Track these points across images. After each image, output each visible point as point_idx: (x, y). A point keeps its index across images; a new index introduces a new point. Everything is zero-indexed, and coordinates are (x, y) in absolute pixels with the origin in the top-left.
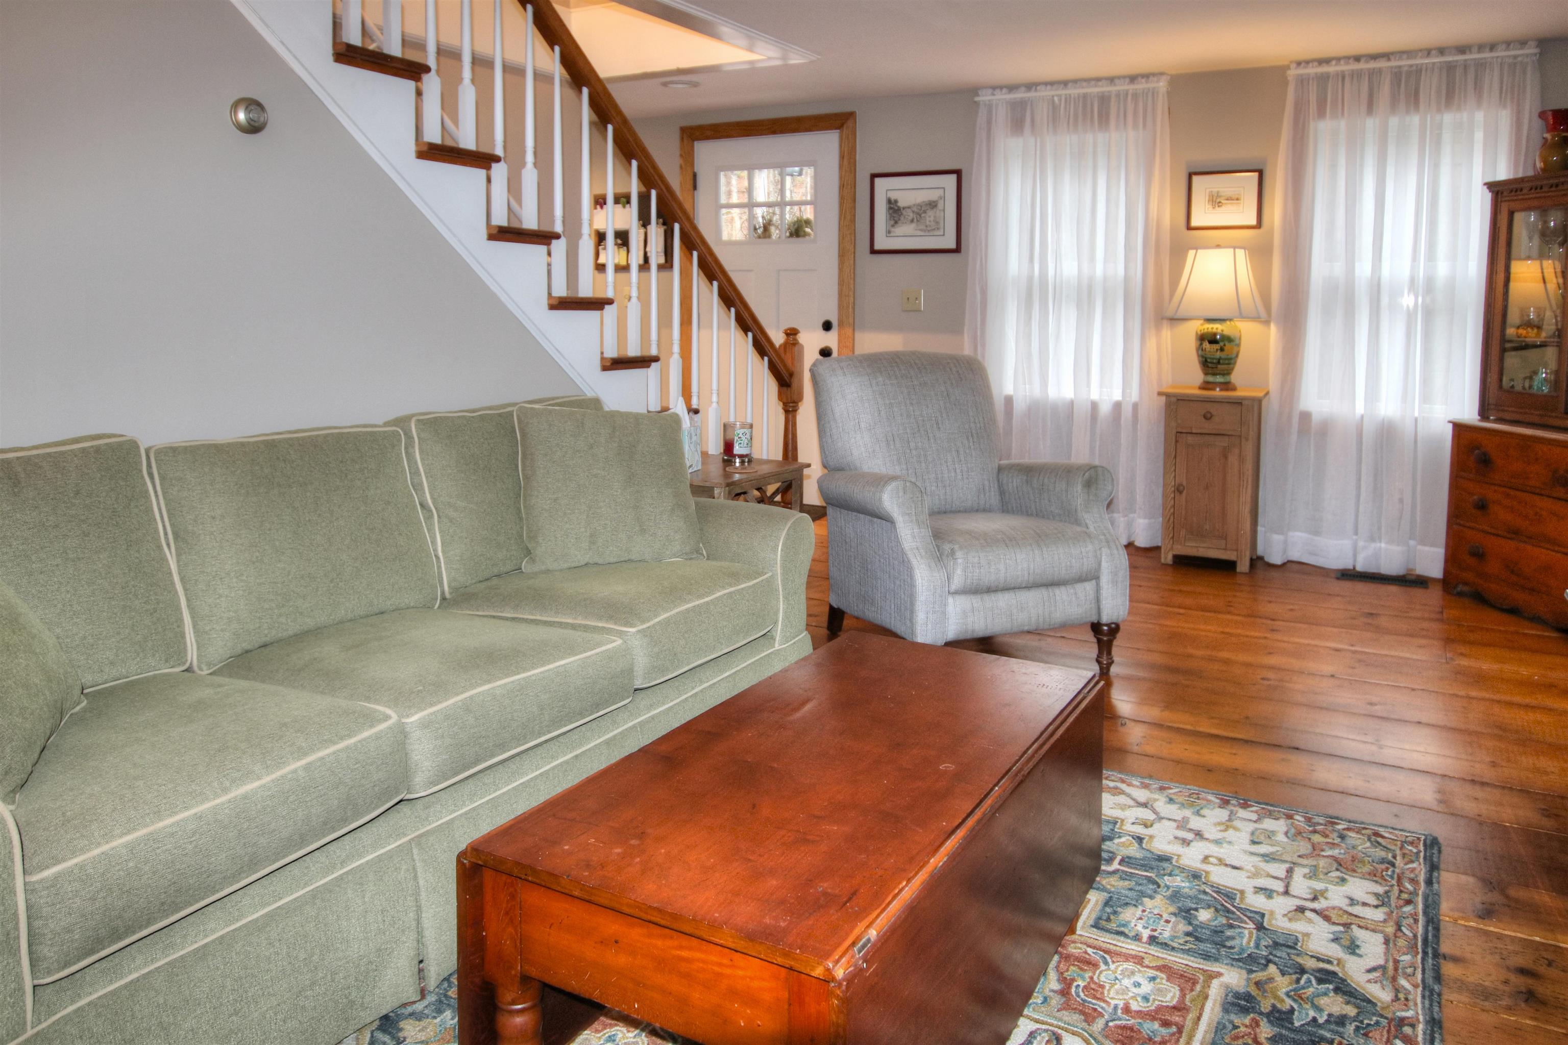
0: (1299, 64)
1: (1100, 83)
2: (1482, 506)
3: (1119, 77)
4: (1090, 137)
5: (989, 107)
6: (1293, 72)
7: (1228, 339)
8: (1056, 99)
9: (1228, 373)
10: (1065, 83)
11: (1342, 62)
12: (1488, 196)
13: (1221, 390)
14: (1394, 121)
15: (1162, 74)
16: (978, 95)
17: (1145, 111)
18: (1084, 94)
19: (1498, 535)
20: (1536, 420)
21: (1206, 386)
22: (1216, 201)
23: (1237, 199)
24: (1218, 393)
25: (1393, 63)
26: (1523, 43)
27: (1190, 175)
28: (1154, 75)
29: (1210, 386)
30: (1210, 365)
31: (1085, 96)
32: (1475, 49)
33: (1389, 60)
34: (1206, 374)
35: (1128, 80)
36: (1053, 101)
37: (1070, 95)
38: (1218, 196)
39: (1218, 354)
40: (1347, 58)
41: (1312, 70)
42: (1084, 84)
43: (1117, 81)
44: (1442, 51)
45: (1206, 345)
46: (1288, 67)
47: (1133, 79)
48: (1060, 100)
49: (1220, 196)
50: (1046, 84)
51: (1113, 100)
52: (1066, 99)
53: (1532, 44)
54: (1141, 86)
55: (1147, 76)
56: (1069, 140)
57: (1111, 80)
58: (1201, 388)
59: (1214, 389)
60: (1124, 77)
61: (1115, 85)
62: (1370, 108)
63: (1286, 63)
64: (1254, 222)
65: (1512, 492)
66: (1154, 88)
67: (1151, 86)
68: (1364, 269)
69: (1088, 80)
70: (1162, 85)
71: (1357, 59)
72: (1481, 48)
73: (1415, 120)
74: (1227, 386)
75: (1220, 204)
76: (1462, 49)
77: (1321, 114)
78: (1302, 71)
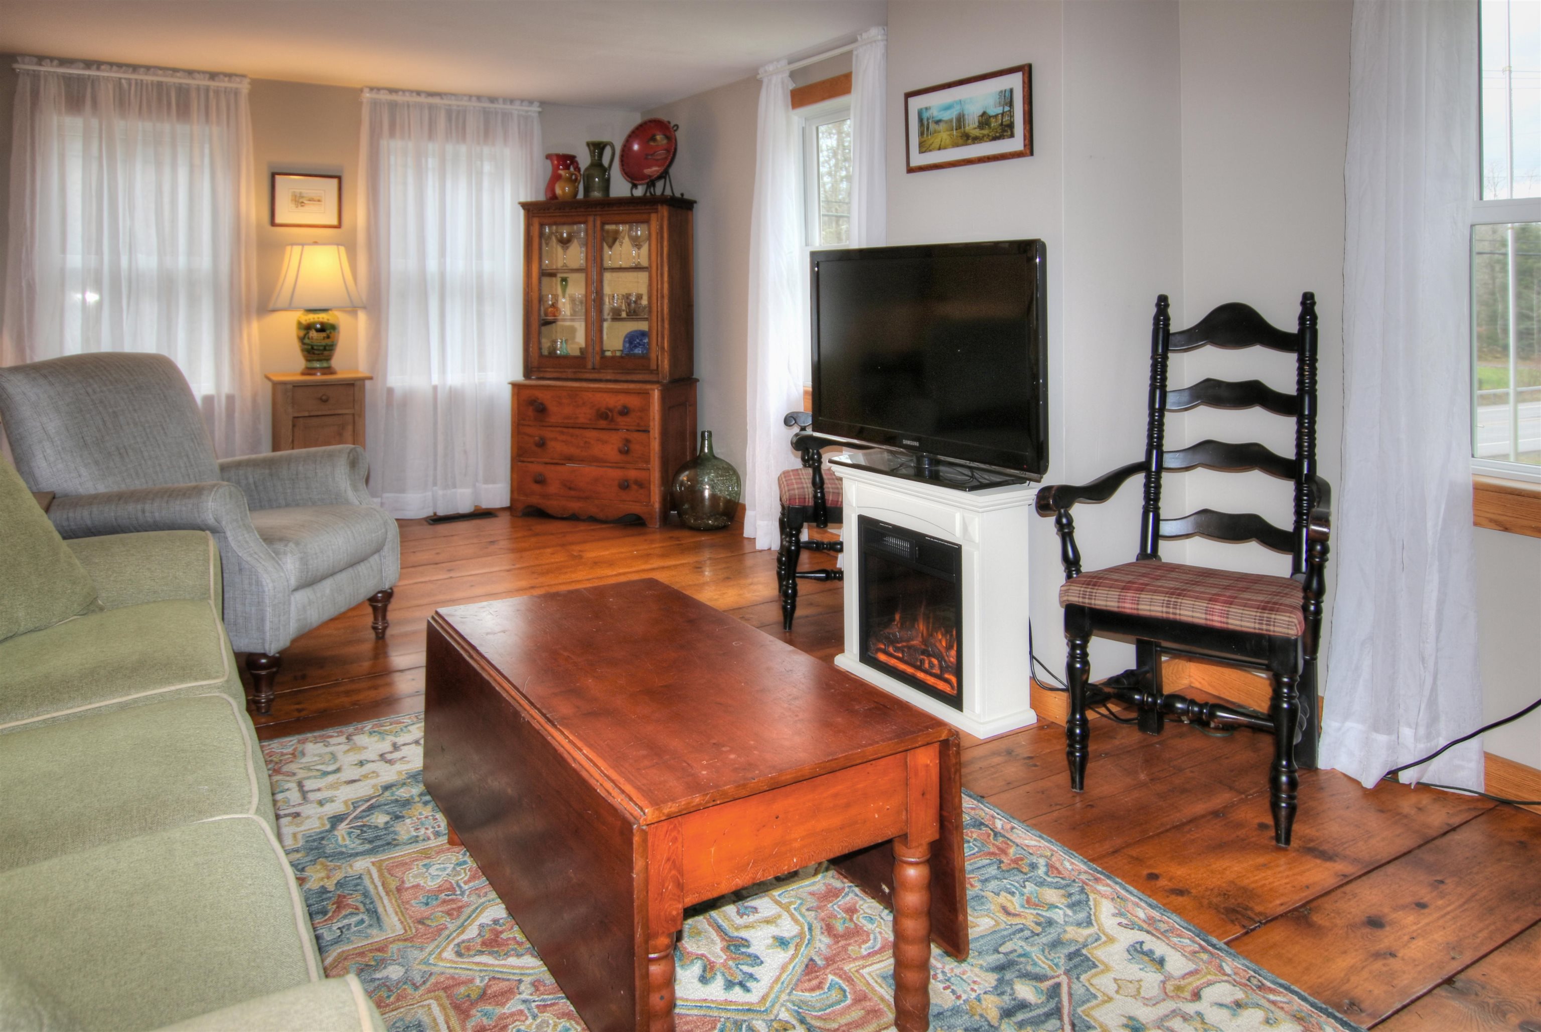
0: (372, 89)
1: (178, 74)
2: (542, 444)
3: (199, 72)
4: (167, 127)
5: (36, 76)
6: (367, 95)
7: (333, 327)
8: (123, 81)
9: (328, 359)
10: (135, 68)
11: (407, 94)
12: (522, 212)
13: (323, 374)
14: (449, 148)
15: (243, 76)
16: (17, 62)
17: (228, 109)
18: (158, 82)
19: (557, 464)
20: (571, 376)
21: (309, 371)
22: (299, 201)
23: (319, 201)
24: (319, 377)
25: (446, 101)
26: (531, 102)
27: (273, 176)
28: (237, 75)
29: (313, 372)
30: (316, 352)
31: (160, 85)
32: (501, 101)
33: (442, 98)
34: (308, 360)
35: (207, 76)
36: (120, 83)
37: (142, 81)
38: (301, 197)
39: (324, 343)
40: (411, 92)
41: (384, 96)
42: (160, 72)
43: (197, 75)
44: (479, 98)
45: (313, 334)
46: (361, 90)
47: (213, 76)
48: (130, 85)
49: (303, 197)
50: (111, 64)
51: (193, 94)
52: (136, 84)
53: (536, 104)
54: (224, 84)
55: (230, 76)
56: (142, 127)
57: (190, 73)
58: (303, 374)
59: (314, 374)
60: (204, 72)
61: (194, 79)
62: (431, 136)
63: (359, 86)
64: (335, 222)
65: (565, 430)
66: (237, 89)
67: (233, 85)
68: (432, 265)
69: (164, 69)
70: (245, 87)
71: (419, 93)
72: (505, 100)
73: (463, 149)
74: (329, 370)
75: (302, 204)
76: (492, 99)
77: (392, 134)
78: (374, 95)
